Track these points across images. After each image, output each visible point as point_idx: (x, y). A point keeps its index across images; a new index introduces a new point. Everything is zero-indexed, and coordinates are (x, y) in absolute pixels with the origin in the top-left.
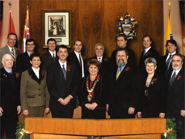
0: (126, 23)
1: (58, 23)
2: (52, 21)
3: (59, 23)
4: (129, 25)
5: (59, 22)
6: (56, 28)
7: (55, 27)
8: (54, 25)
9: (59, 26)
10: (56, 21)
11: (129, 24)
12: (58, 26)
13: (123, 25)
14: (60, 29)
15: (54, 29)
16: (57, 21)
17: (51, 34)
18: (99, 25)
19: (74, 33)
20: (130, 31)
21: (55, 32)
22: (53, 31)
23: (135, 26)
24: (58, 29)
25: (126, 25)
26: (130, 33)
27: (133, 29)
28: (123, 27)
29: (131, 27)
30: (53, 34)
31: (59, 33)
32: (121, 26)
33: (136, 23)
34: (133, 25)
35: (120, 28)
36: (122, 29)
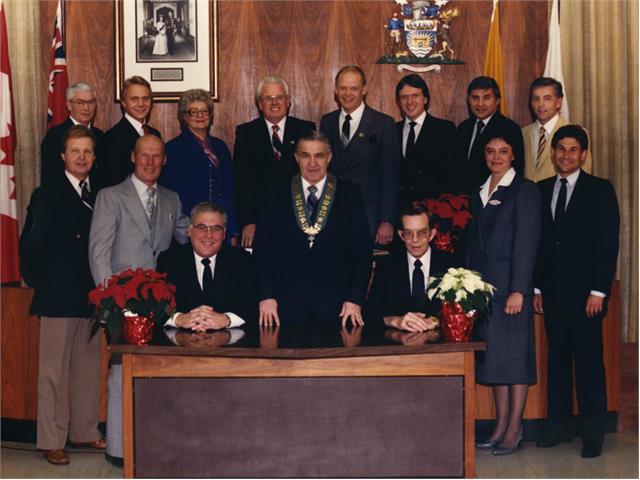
0: (417, 14)
1: (170, 14)
2: (149, 4)
3: (172, 11)
4: (429, 22)
5: (174, 9)
6: (163, 31)
7: (159, 25)
8: (158, 21)
9: (175, 22)
10: (162, 6)
11: (427, 19)
12: (169, 24)
13: (407, 22)
14: (179, 33)
15: (157, 33)
16: (168, 5)
17: (145, 51)
18: (318, 22)
19: (231, 50)
20: (433, 45)
21: (160, 44)
22: (154, 43)
23: (449, 24)
24: (169, 34)
25: (417, 23)
26: (431, 53)
27: (445, 36)
28: (406, 29)
29: (435, 29)
30: (155, 52)
31: (173, 49)
32: (400, 27)
33: (456, 13)
34: (444, 23)
35: (396, 33)
36: (404, 35)
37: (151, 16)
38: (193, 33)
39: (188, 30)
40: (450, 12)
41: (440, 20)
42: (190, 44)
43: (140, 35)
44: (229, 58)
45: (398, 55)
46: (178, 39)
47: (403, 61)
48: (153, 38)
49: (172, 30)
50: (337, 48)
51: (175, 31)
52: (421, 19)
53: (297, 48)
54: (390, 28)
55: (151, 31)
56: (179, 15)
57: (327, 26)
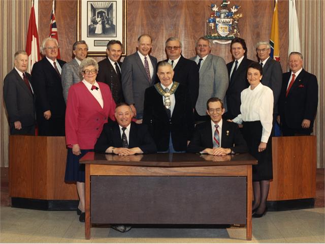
0: (222, 16)
2: (94, 9)
3: (105, 13)
4: (228, 20)
6: (100, 23)
7: (98, 20)
8: (98, 17)
9: (106, 18)
10: (100, 10)
11: (227, 18)
12: (103, 19)
13: (217, 19)
14: (108, 23)
15: (98, 23)
16: (103, 10)
17: (91, 32)
18: (175, 19)
19: (133, 32)
20: (229, 31)
21: (99, 29)
22: (96, 28)
23: (238, 21)
24: (103, 24)
25: (222, 20)
26: (229, 34)
27: (236, 27)
28: (217, 23)
29: (231, 23)
30: (96, 33)
31: (105, 31)
32: (214, 21)
33: (241, 16)
34: (235, 20)
35: (212, 24)
36: (216, 26)
37: (95, 15)
38: (114, 23)
39: (112, 22)
40: (238, 15)
41: (233, 19)
42: (113, 29)
43: (89, 24)
44: (131, 36)
45: (213, 35)
46: (107, 26)
47: (215, 38)
48: (95, 26)
49: (104, 22)
50: (183, 32)
51: (106, 22)
52: (224, 18)
53: (164, 31)
54: (210, 22)
55: (95, 22)
56: (108, 15)
57: (179, 21)
